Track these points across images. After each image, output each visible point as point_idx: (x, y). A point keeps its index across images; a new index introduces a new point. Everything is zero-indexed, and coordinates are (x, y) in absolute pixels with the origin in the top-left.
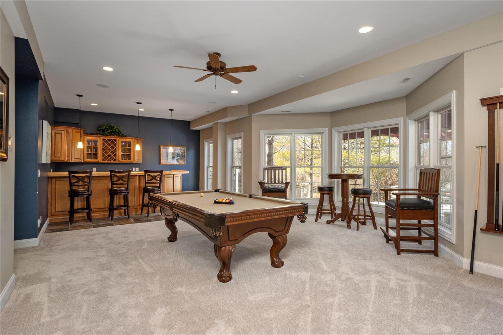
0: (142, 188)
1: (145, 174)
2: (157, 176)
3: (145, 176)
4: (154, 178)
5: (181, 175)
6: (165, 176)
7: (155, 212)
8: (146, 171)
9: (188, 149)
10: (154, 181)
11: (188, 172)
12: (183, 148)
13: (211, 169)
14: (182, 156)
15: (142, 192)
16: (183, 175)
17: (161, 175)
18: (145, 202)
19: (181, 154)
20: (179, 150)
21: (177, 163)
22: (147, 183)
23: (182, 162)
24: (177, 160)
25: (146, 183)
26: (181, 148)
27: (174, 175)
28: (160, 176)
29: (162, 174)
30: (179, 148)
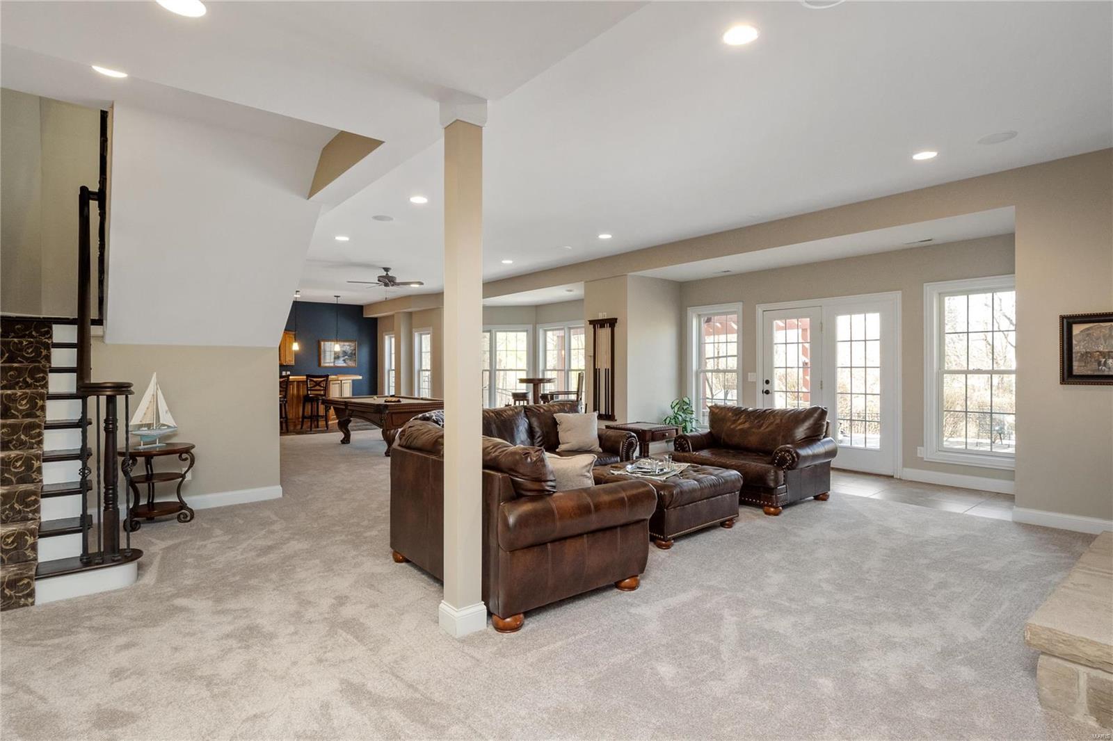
0: (302, 397)
1: (307, 379)
2: (321, 381)
3: (307, 381)
4: (318, 384)
5: (351, 381)
6: (331, 382)
7: (318, 427)
8: (308, 376)
9: (359, 345)
10: (318, 388)
11: (360, 377)
12: (353, 344)
13: (393, 374)
14: (352, 355)
15: (302, 402)
16: (353, 381)
17: (327, 381)
18: (306, 414)
19: (350, 352)
20: (348, 347)
21: (345, 365)
22: (310, 390)
23: (351, 364)
24: (344, 360)
25: (308, 390)
26: (350, 343)
27: (341, 381)
28: (324, 383)
29: (327, 379)
30: (347, 344)
